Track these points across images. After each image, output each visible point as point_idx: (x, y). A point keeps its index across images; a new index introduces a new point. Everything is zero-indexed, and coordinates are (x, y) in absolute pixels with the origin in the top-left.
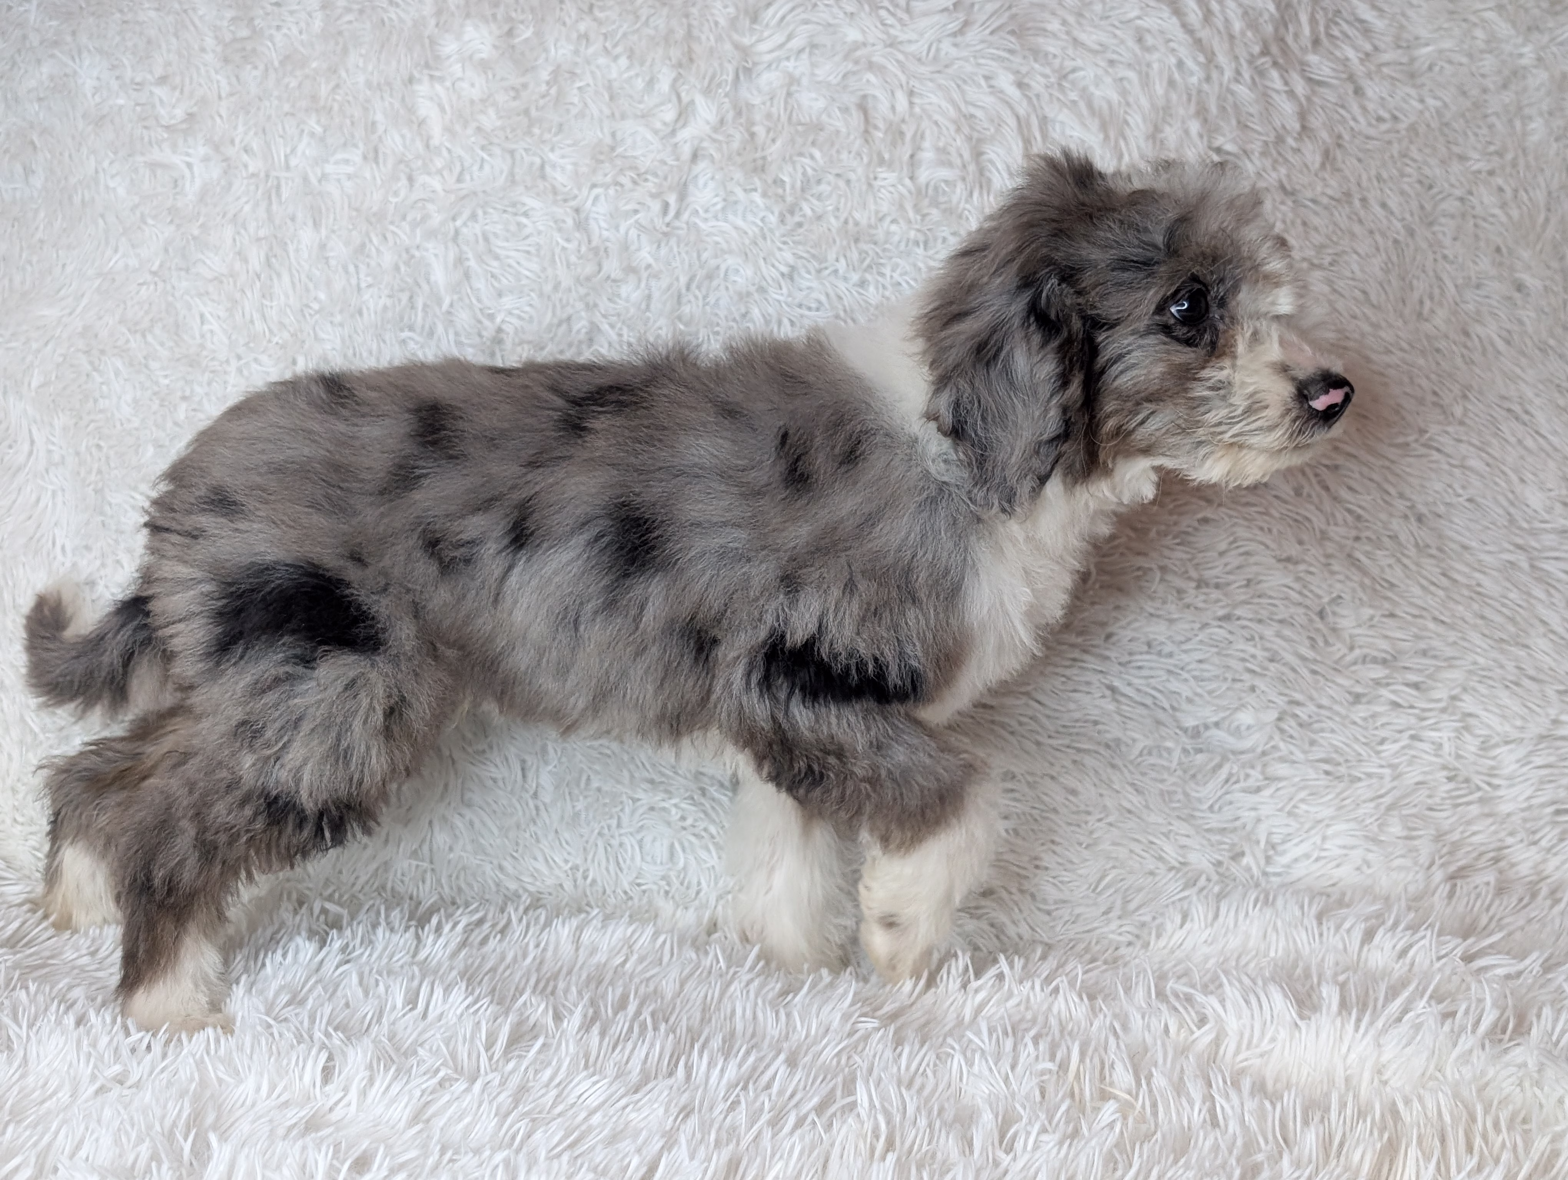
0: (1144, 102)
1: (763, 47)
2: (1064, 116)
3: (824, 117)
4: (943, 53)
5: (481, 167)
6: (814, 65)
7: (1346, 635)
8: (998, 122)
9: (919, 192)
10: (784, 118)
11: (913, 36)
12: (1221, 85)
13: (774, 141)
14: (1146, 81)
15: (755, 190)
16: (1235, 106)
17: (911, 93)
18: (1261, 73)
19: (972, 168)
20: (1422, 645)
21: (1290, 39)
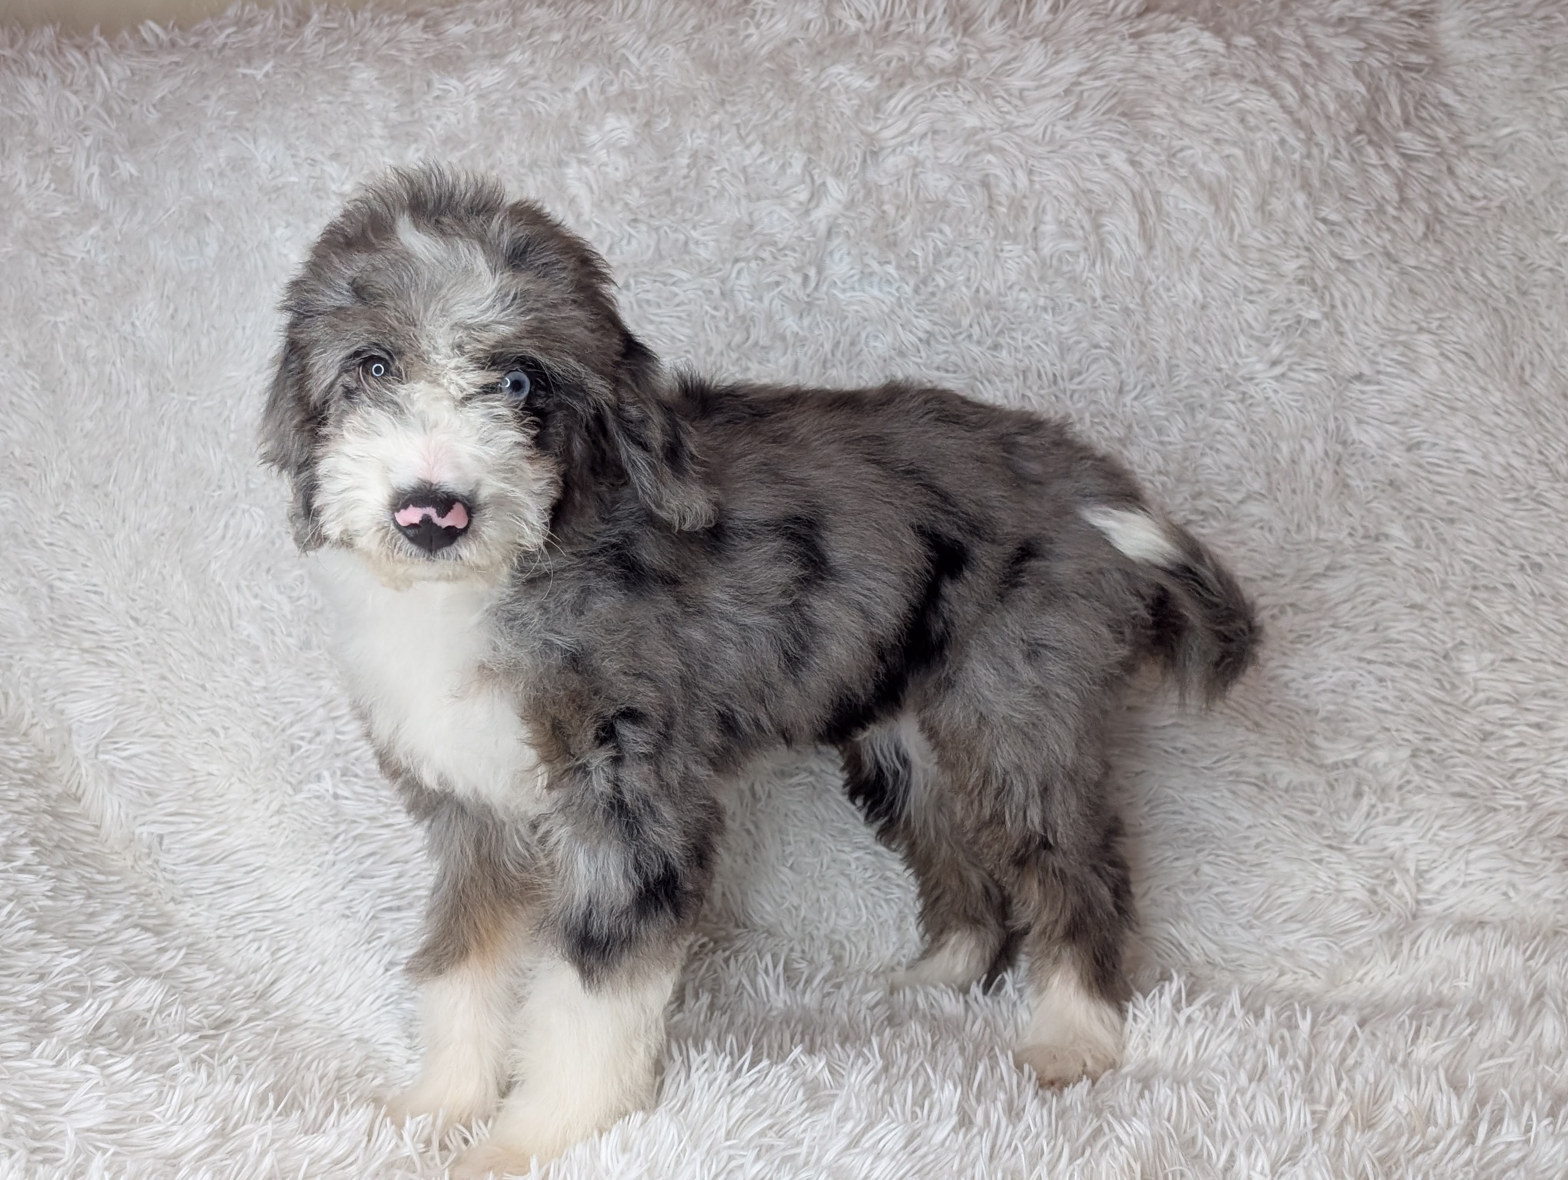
0: (1251, 176)
1: (887, 134)
2: (1176, 190)
3: (950, 196)
4: (1057, 136)
5: (629, 243)
6: (936, 149)
7: (1469, 678)
8: (1115, 198)
9: (1044, 262)
10: (911, 197)
11: (1029, 121)
12: (1322, 161)
13: (903, 218)
14: (1251, 157)
15: (889, 263)
16: (1336, 179)
17: (1031, 172)
18: (1359, 150)
19: (1092, 239)
20: (1543, 686)
21: (1382, 119)
